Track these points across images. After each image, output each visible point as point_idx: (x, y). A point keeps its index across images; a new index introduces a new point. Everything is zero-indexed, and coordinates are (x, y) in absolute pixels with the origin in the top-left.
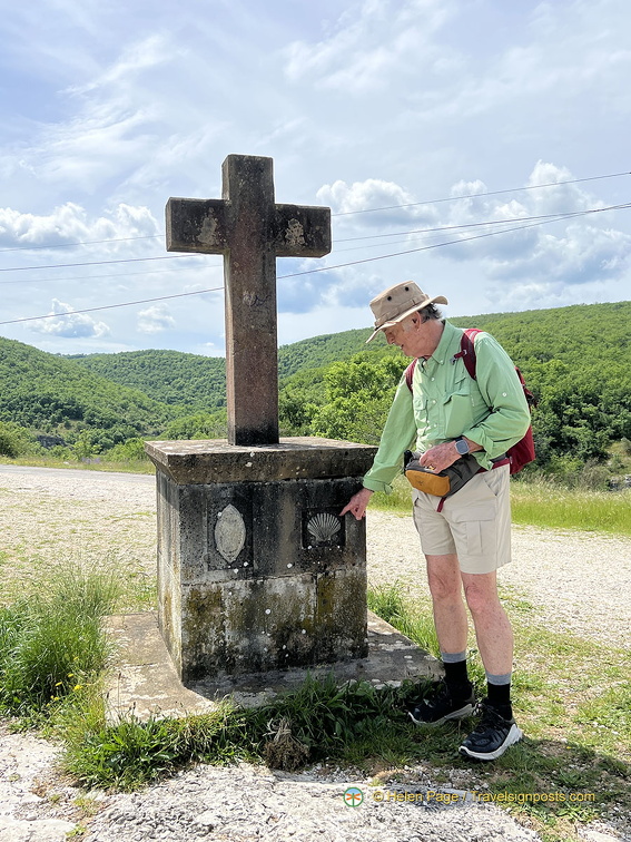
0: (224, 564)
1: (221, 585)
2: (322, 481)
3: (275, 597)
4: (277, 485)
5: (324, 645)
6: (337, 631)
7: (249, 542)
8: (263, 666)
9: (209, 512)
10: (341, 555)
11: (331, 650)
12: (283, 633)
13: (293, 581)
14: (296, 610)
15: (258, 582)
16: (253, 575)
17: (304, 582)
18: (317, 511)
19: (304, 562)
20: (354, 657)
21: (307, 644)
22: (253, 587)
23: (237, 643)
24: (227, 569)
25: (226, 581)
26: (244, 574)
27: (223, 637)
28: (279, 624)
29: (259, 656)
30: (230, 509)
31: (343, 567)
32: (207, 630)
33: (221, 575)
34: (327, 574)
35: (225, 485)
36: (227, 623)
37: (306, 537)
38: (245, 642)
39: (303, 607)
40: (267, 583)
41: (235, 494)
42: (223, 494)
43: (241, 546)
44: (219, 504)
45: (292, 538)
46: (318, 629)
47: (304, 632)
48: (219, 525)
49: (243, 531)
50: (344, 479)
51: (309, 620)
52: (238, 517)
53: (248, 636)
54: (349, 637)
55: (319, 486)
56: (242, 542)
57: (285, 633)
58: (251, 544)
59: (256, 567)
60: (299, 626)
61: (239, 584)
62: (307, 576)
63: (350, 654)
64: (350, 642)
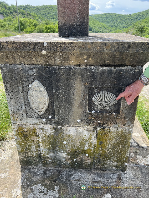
0: (37, 115)
1: (36, 126)
2: (106, 68)
3: (69, 136)
4: (70, 69)
5: (99, 162)
6: (108, 157)
7: (51, 104)
8: (63, 166)
9: (23, 84)
10: (115, 119)
11: (103, 165)
12: (74, 154)
13: (81, 129)
14: (83, 144)
15: (59, 127)
16: (55, 123)
17: (88, 130)
18: (101, 89)
19: (88, 120)
20: (117, 170)
21: (89, 160)
22: (55, 129)
23: (47, 154)
24: (38, 118)
25: (38, 125)
26: (49, 122)
27: (39, 151)
28: (72, 149)
29: (60, 161)
30: (36, 83)
31: (116, 126)
32: (30, 146)
33: (36, 121)
34: (104, 128)
35: (32, 66)
36: (41, 144)
37: (91, 105)
38: (52, 155)
39: (87, 143)
40: (64, 128)
41: (39, 73)
42: (31, 72)
43: (46, 106)
44: (28, 79)
45: (81, 105)
46: (96, 155)
47: (87, 155)
48: (30, 92)
49: (47, 98)
50: (125, 68)
51: (91, 150)
52: (42, 88)
53: (53, 152)
54: (115, 161)
55: (103, 72)
56: (47, 104)
57: (75, 154)
58: (53, 106)
59: (57, 119)
60: (84, 152)
61: (47, 127)
62: (91, 128)
63: (114, 168)
64: (115, 164)
